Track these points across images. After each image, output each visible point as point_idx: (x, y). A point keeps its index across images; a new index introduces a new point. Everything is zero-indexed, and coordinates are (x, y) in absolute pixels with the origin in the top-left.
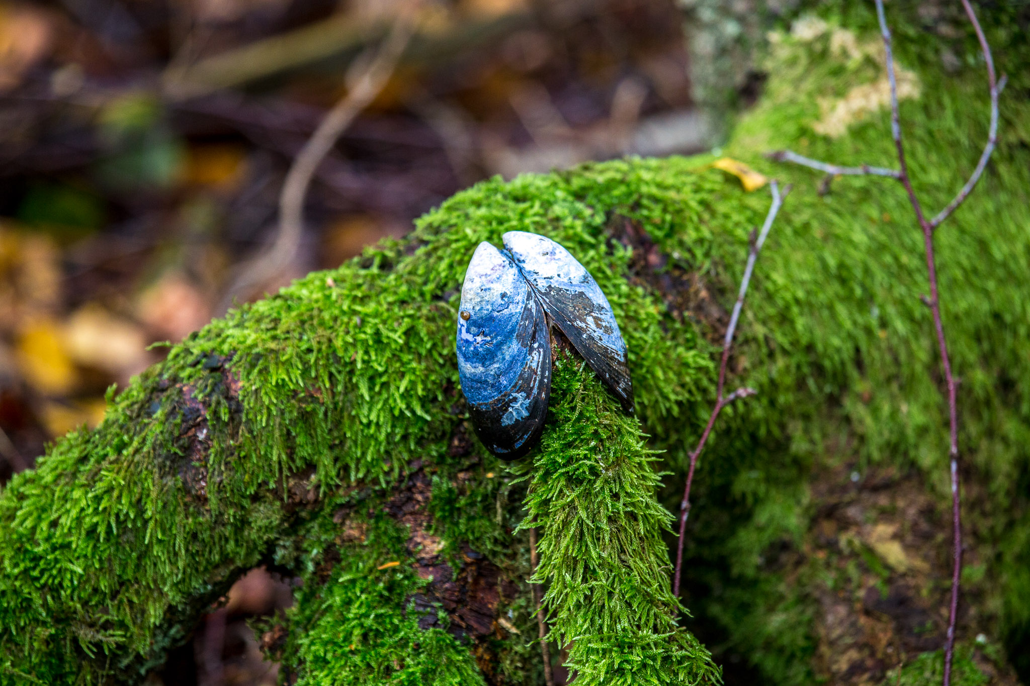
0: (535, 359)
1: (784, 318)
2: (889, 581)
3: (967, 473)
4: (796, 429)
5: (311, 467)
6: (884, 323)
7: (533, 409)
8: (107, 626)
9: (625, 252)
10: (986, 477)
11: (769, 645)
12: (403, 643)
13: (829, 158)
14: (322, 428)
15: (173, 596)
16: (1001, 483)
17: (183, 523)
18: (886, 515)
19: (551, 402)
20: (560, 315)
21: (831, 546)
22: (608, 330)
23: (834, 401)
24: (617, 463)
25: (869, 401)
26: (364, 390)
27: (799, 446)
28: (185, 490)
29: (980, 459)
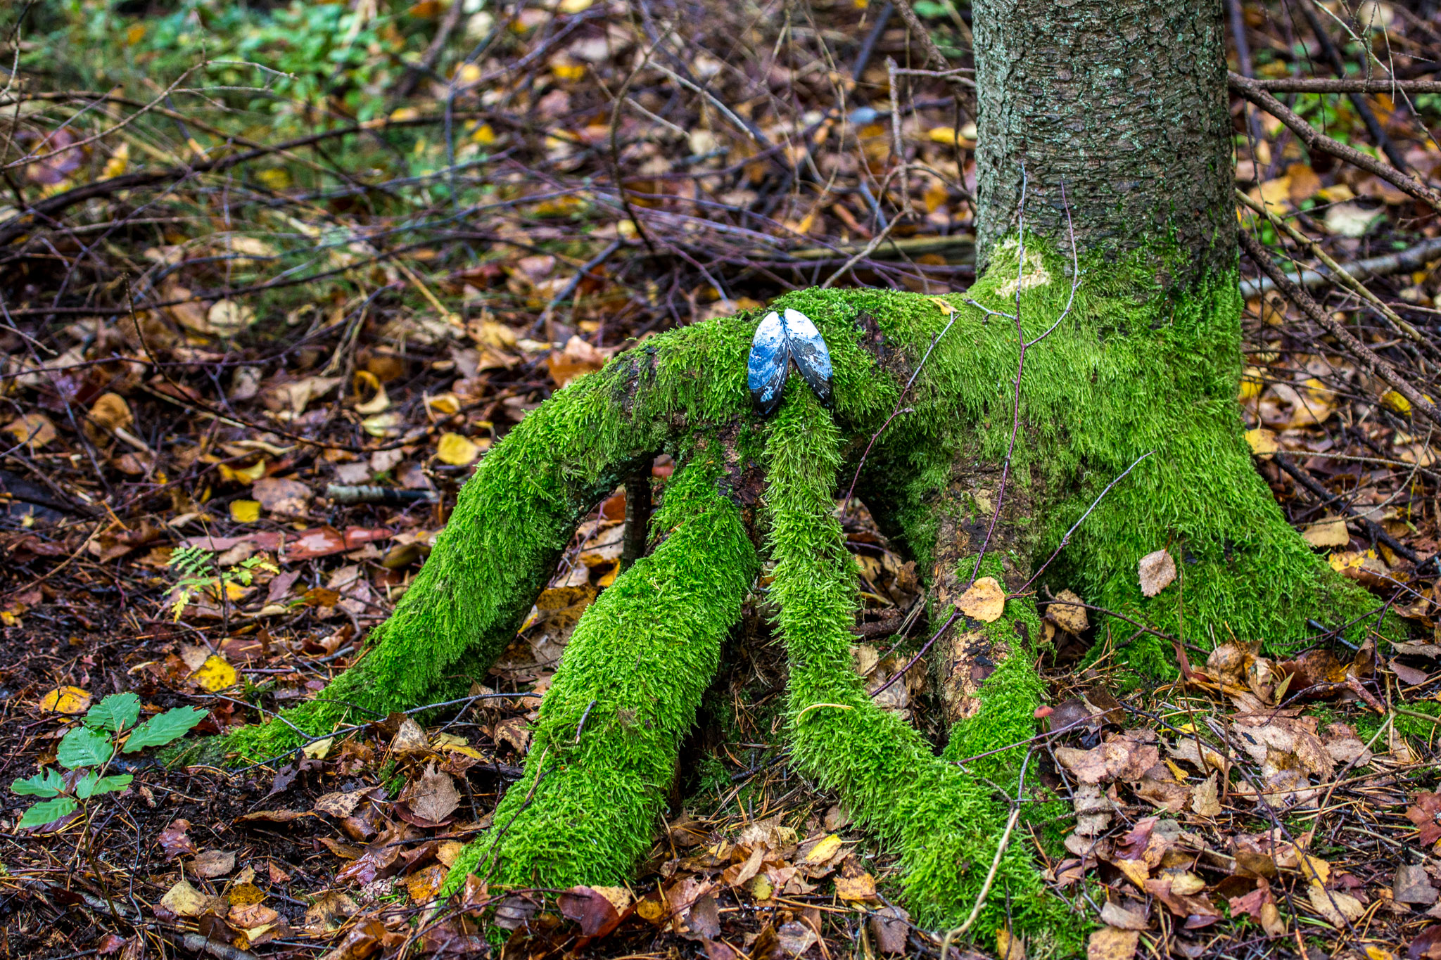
0: (779, 372)
1: (945, 379)
2: (976, 517)
3: (1035, 473)
4: (947, 435)
5: (684, 409)
6: (1002, 392)
7: (775, 395)
9: (862, 331)
10: (1046, 476)
12: (707, 500)
14: (693, 391)
15: (610, 459)
16: (1053, 480)
17: (618, 424)
18: (988, 485)
20: (797, 352)
21: (957, 496)
22: (821, 364)
23: (971, 425)
24: (812, 428)
25: (988, 429)
26: (716, 376)
27: (947, 443)
28: (622, 409)
29: (1044, 467)
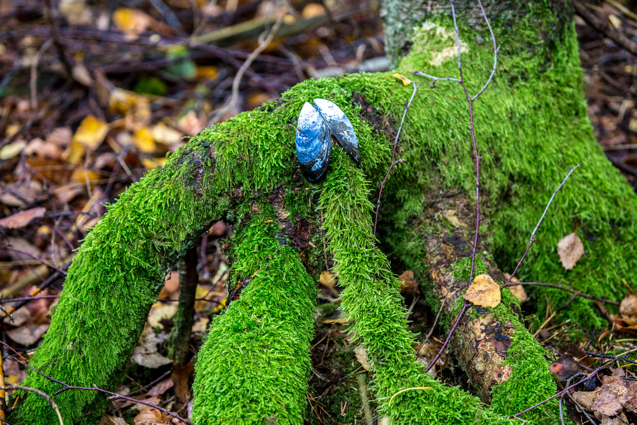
0: (325, 146)
1: (417, 133)
2: (452, 231)
3: (482, 192)
4: (420, 174)
5: (241, 184)
6: (453, 136)
7: (324, 165)
8: (165, 240)
9: (359, 107)
10: (489, 193)
11: (407, 253)
12: (273, 250)
13: (435, 74)
14: (245, 170)
15: (189, 231)
16: (494, 196)
17: (193, 203)
18: (452, 206)
19: (330, 162)
20: (334, 130)
21: (432, 218)
22: (352, 136)
23: (434, 164)
24: (354, 186)
25: (447, 165)
26: (261, 156)
27: (421, 181)
28: (194, 191)
29: (487, 186)
